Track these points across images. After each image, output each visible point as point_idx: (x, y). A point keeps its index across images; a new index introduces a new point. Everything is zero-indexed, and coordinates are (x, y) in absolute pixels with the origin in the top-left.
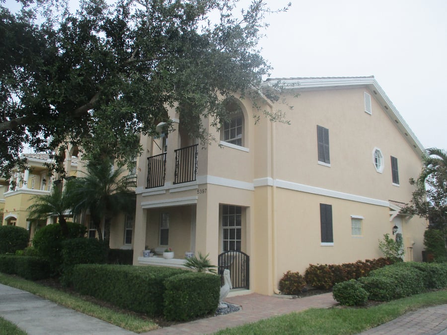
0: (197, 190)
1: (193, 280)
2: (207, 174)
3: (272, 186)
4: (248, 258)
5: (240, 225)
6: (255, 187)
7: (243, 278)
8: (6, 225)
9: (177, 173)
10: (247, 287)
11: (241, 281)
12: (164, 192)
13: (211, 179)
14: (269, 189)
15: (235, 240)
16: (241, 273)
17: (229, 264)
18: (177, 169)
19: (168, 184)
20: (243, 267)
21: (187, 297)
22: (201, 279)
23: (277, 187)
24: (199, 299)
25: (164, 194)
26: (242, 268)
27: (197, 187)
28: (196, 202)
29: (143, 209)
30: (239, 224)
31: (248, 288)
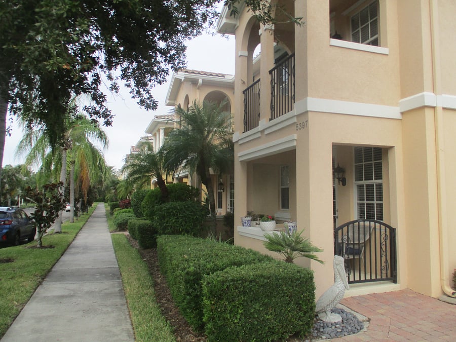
0: (296, 126)
1: (251, 281)
2: (307, 96)
3: (434, 108)
4: (393, 231)
5: (381, 179)
6: (402, 113)
7: (384, 264)
8: (154, 189)
9: (273, 104)
10: (393, 278)
11: (381, 270)
12: (259, 135)
13: (314, 103)
14: (428, 113)
15: (375, 202)
16: (381, 257)
17: (362, 241)
18: (273, 98)
19: (263, 123)
20: (384, 248)
21: (240, 312)
22: (269, 278)
23: (444, 109)
24: (267, 314)
25: (260, 137)
26: (381, 248)
27: (295, 120)
28: (295, 144)
29: (241, 161)
30: (379, 176)
31: (395, 281)
